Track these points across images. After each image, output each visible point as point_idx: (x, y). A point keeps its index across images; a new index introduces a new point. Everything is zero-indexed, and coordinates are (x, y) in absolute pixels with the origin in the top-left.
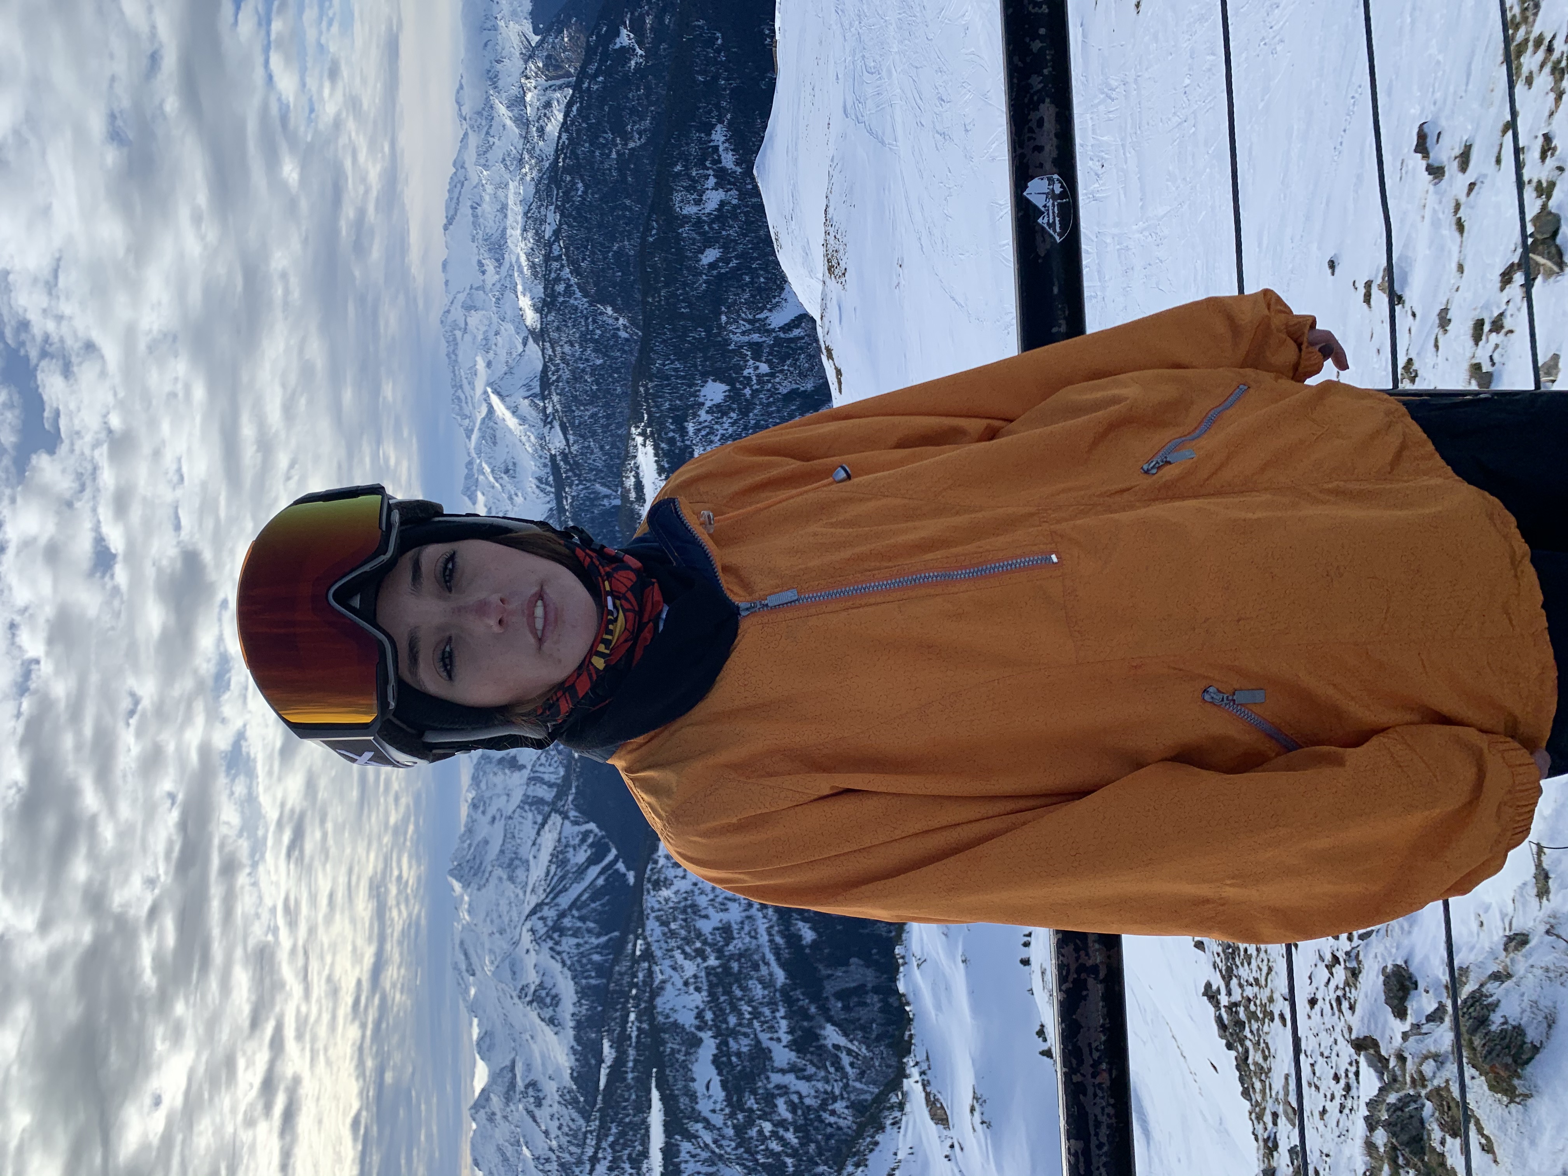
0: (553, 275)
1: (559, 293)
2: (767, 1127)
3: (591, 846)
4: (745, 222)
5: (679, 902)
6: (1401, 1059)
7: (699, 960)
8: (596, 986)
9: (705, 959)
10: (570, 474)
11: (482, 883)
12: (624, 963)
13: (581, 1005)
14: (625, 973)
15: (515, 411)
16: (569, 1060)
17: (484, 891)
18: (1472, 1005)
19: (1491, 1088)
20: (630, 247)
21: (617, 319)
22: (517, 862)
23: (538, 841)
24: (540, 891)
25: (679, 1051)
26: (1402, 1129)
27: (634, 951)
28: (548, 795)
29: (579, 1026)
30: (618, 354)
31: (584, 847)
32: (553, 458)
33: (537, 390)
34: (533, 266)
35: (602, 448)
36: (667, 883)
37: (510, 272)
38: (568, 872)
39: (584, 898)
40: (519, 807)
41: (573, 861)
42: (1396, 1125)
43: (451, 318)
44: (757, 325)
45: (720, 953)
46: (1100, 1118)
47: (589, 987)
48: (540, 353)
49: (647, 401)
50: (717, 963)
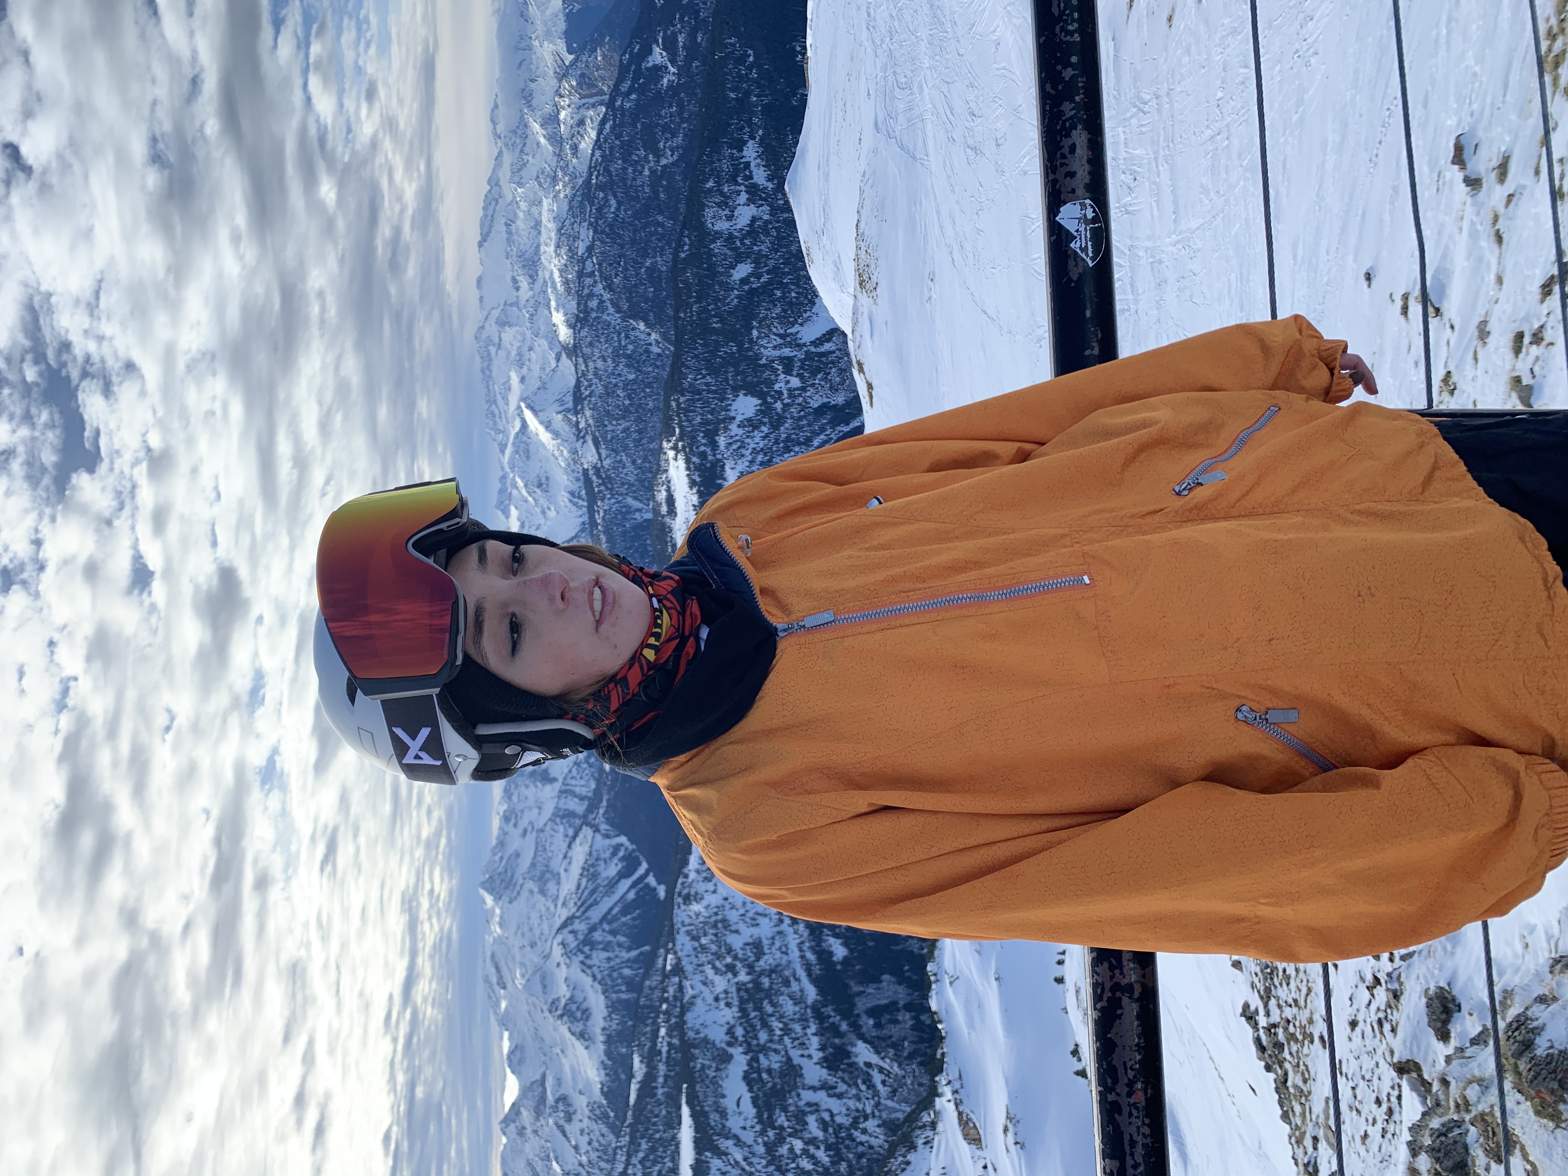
0: (586, 291)
1: (592, 309)
2: (798, 1145)
3: (622, 859)
4: (777, 238)
5: (710, 917)
6: (1445, 1083)
7: (730, 975)
8: (627, 1001)
9: (735, 975)
10: (602, 488)
11: (513, 895)
12: (655, 978)
13: (612, 1019)
14: (656, 988)
15: (548, 426)
16: (599, 1075)
17: (515, 904)
18: (1517, 1029)
19: (1538, 1113)
20: (662, 263)
21: (649, 334)
22: (548, 875)
23: (569, 854)
24: (571, 904)
25: (710, 1067)
26: (1446, 1155)
27: (665, 966)
28: (579, 808)
29: (609, 1041)
30: (650, 369)
31: (615, 860)
32: (585, 472)
33: (570, 405)
34: (566, 282)
35: (634, 462)
36: (698, 898)
37: (544, 289)
38: (599, 886)
39: (615, 911)
40: (550, 820)
41: (604, 875)
42: (1439, 1151)
43: (485, 334)
44: (789, 339)
45: (751, 968)
46: (1135, 1137)
47: (619, 1001)
48: (573, 369)
49: (678, 416)
50: (749, 978)
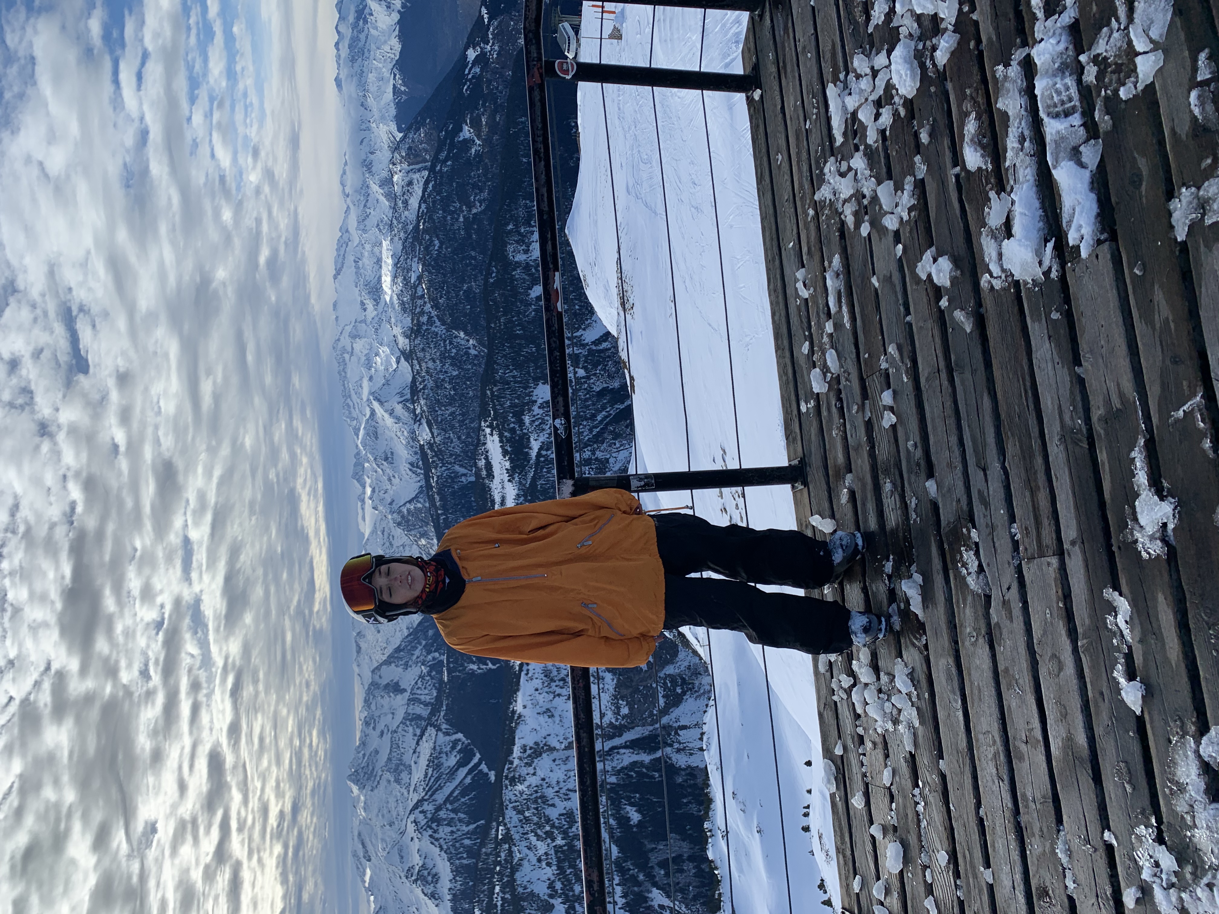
0: (418, 310)
1: (423, 323)
3: (460, 752)
5: (531, 795)
7: (549, 841)
8: (467, 865)
9: (553, 840)
10: (435, 459)
11: (374, 786)
12: (489, 846)
13: (456, 881)
14: (491, 854)
15: (391, 413)
17: (376, 791)
20: (476, 287)
21: (468, 341)
22: (402, 767)
23: (418, 750)
24: (421, 790)
27: (497, 835)
28: (425, 712)
29: (455, 899)
30: (470, 367)
31: (455, 753)
32: (422, 447)
33: (409, 396)
34: (402, 304)
35: (459, 438)
36: (521, 780)
37: (386, 309)
38: (442, 773)
39: (455, 794)
40: (401, 723)
41: (446, 764)
43: (340, 345)
44: (575, 340)
45: (565, 834)
47: (462, 866)
48: (410, 368)
49: (492, 401)
50: (563, 842)
